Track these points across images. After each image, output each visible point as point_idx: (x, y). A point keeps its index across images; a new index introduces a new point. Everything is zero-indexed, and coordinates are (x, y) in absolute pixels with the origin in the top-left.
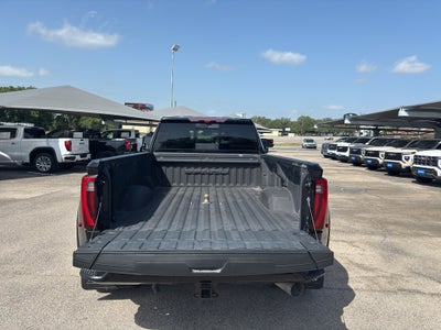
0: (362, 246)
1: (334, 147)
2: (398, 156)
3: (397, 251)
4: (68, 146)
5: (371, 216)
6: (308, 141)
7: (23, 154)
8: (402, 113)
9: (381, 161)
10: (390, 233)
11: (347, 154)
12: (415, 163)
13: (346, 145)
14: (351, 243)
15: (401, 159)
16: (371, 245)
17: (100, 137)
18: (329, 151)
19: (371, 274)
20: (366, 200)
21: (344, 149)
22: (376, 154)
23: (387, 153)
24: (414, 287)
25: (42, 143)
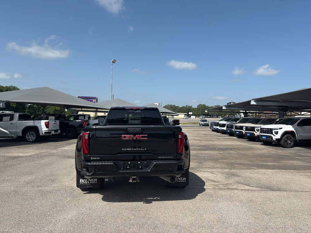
0: (217, 173)
1: (217, 124)
2: (253, 129)
3: (234, 175)
4: (47, 125)
5: (228, 161)
6: (203, 121)
7: (18, 130)
8: (253, 103)
9: (244, 132)
10: (234, 168)
11: (225, 128)
12: (261, 132)
13: (225, 122)
14: (212, 173)
15: (254, 131)
16: (222, 173)
17: (65, 119)
18: (215, 127)
19: (216, 184)
20: (229, 153)
21: (223, 125)
22: (241, 128)
23: (246, 127)
24: (235, 187)
25: (30, 123)
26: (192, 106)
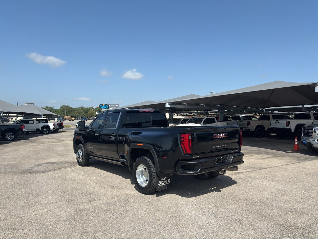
26: (53, 107)
